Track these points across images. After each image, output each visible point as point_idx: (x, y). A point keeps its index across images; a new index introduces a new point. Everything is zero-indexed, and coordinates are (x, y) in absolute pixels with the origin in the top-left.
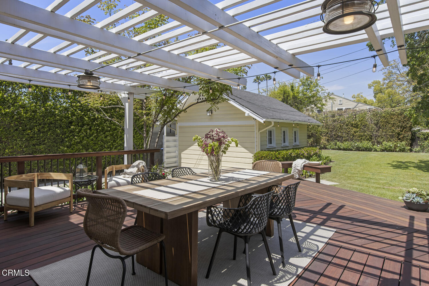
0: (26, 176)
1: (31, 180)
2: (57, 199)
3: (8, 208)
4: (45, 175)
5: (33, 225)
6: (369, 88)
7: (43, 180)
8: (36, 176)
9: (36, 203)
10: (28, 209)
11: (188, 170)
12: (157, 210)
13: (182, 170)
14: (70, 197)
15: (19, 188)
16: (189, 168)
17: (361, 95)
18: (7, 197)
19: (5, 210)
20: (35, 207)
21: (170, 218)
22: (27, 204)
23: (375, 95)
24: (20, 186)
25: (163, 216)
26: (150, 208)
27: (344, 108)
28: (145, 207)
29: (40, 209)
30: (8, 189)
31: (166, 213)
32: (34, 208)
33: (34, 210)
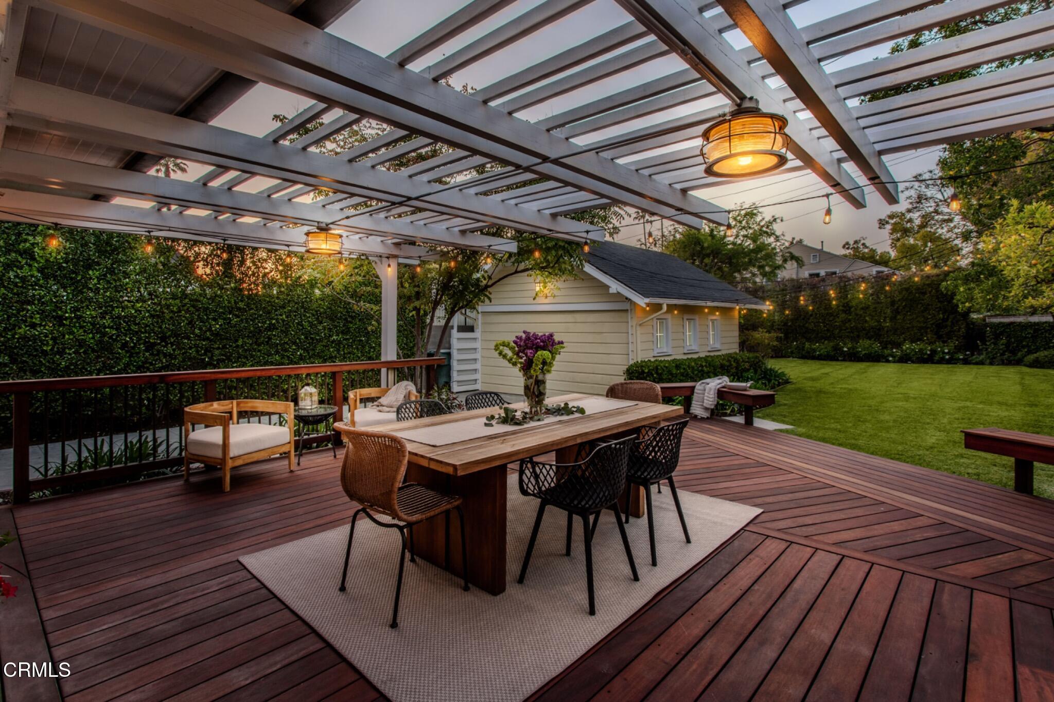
0: (219, 404)
1: (226, 413)
2: (267, 446)
3: (191, 459)
4: (250, 405)
5: (228, 489)
6: (880, 228)
7: (246, 412)
8: (233, 406)
9: (233, 452)
10: (219, 461)
11: (496, 398)
12: (441, 462)
13: (485, 396)
14: (289, 443)
15: (207, 427)
16: (496, 394)
17: (862, 242)
18: (188, 441)
19: (185, 462)
20: (231, 458)
21: (460, 473)
22: (219, 454)
23: (893, 243)
24: (209, 421)
25: (450, 470)
26: (431, 459)
27: (822, 273)
28: (422, 456)
29: (239, 462)
30: (190, 427)
31: (454, 466)
32: (230, 461)
33: (230, 464)
